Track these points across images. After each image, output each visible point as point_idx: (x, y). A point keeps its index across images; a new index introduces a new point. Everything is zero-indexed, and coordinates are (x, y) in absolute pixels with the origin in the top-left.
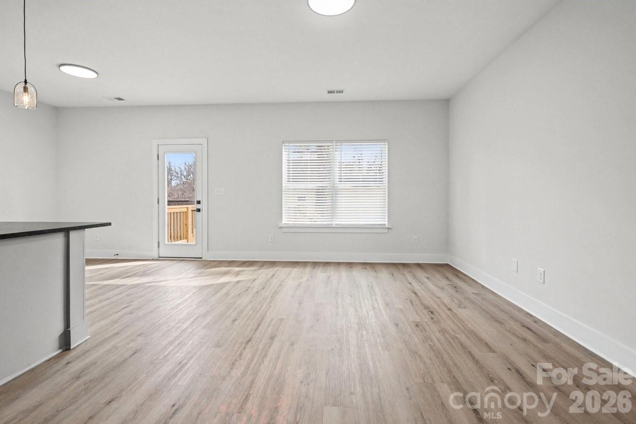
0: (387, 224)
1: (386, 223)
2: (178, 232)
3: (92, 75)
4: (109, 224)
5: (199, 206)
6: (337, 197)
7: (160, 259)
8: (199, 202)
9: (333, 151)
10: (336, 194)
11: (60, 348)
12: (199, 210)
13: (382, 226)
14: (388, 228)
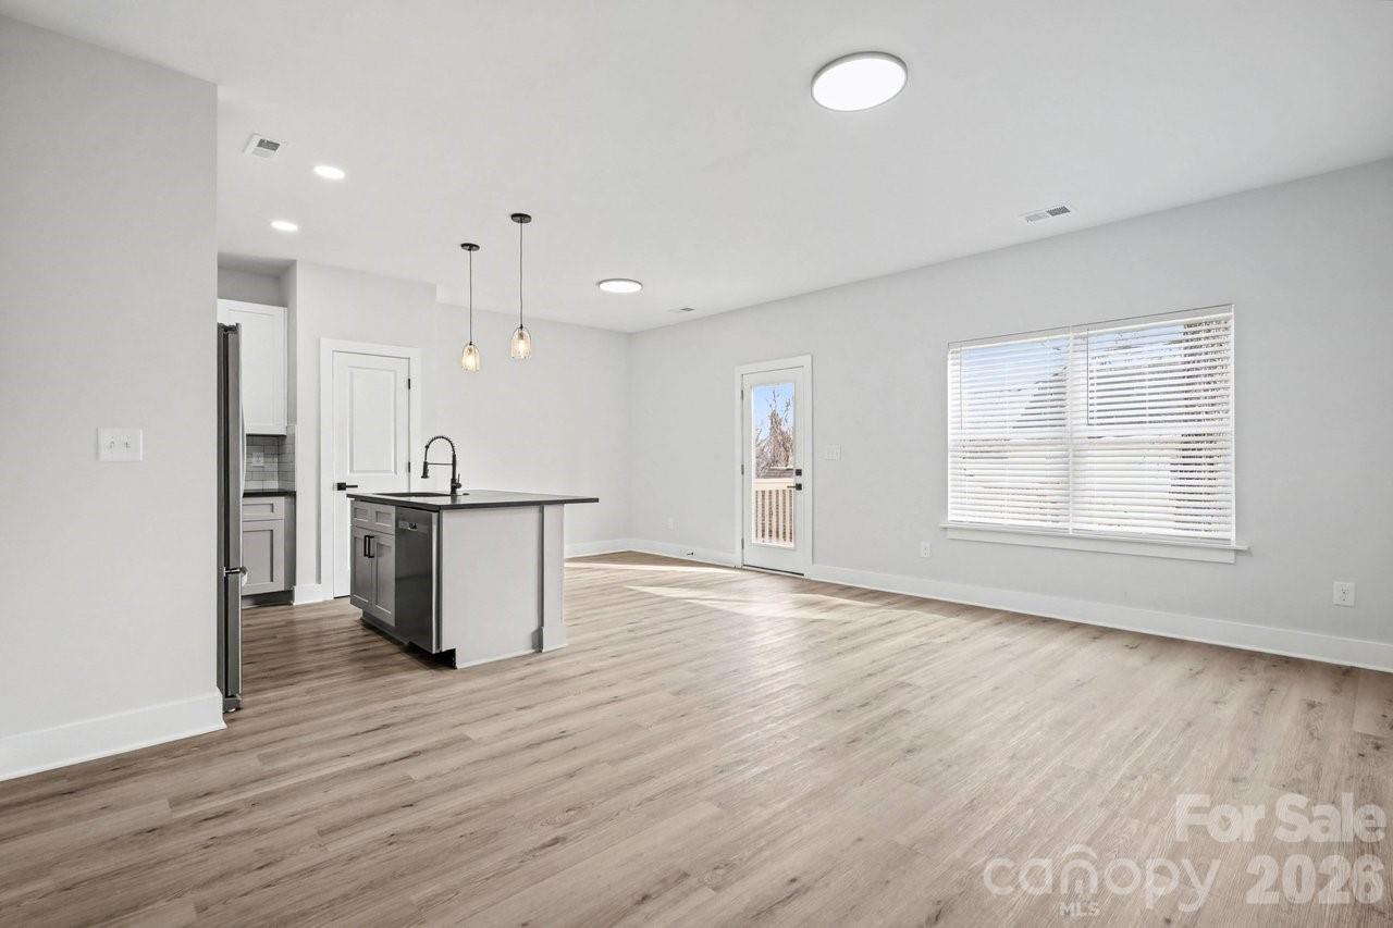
0: (1233, 539)
1: (1232, 535)
2: (775, 522)
3: (633, 288)
4: (597, 500)
5: (799, 480)
6: (1077, 463)
7: (745, 568)
8: (799, 473)
9: (1068, 352)
10: (1075, 456)
11: (533, 648)
12: (799, 487)
13: (1220, 546)
14: (1237, 552)
